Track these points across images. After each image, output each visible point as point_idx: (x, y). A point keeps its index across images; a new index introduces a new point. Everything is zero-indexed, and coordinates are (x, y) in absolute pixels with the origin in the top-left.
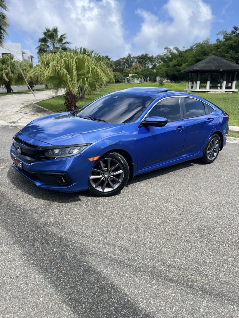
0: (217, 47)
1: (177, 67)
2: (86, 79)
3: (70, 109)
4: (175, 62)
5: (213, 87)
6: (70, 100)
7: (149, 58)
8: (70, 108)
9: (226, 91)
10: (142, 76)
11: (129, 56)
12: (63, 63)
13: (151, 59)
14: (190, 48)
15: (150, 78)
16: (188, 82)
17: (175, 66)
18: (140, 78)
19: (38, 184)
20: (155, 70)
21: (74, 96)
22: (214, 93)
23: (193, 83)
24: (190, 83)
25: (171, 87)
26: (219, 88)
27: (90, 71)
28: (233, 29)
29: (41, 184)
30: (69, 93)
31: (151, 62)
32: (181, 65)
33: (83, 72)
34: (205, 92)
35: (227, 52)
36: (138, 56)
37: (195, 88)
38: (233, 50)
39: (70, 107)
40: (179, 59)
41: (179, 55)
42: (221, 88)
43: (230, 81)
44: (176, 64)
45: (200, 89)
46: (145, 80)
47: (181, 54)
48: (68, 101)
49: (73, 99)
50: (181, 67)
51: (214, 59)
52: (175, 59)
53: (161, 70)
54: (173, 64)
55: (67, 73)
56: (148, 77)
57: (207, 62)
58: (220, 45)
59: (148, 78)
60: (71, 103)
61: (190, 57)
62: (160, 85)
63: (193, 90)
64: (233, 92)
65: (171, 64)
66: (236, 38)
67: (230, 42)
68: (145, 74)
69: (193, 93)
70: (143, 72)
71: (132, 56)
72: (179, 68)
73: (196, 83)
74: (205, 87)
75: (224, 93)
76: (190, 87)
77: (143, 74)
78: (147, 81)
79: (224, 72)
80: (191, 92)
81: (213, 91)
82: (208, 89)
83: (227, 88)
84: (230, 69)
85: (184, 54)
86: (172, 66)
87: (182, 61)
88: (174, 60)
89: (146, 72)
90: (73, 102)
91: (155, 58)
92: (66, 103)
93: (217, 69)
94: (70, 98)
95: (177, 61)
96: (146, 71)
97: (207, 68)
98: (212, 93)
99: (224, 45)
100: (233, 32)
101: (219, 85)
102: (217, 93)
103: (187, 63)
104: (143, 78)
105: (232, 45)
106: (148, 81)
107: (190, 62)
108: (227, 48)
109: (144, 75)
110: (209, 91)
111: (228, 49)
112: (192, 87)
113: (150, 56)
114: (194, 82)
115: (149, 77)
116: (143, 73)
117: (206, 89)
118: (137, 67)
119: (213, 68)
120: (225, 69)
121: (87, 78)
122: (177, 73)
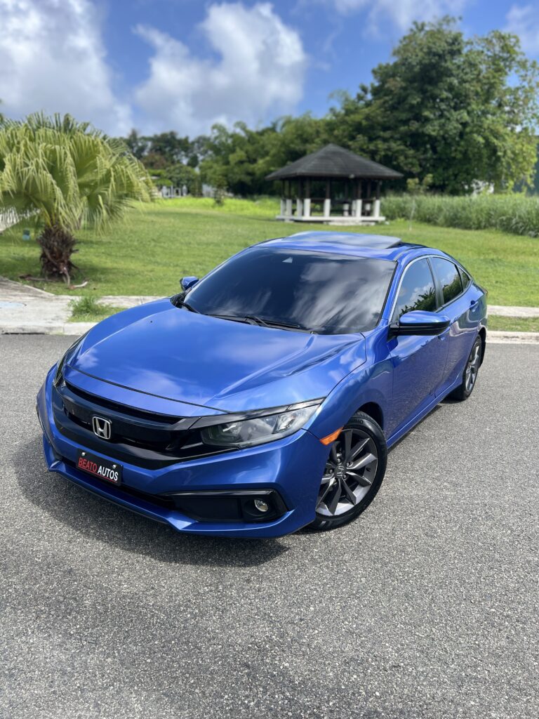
0: (330, 127)
1: (246, 165)
2: (100, 197)
3: (56, 272)
4: (240, 154)
5: (336, 211)
6: (55, 249)
7: (180, 142)
8: (55, 269)
9: (363, 221)
10: (170, 182)
11: (134, 135)
12: (42, 156)
13: (185, 145)
14: (270, 125)
15: (188, 188)
16: (285, 201)
17: (241, 162)
18: (164, 188)
19: (181, 524)
20: (197, 170)
21: (65, 238)
22: (340, 224)
23: (294, 202)
24: (289, 202)
25: (242, 209)
26: (346, 213)
27: (112, 179)
28: (360, 91)
29: (190, 524)
30: (51, 230)
31: (185, 151)
32: (254, 161)
33: (87, 180)
34: (321, 222)
35: (353, 138)
36: (156, 136)
37: (301, 213)
38: (364, 135)
39: (56, 267)
40: (250, 148)
41: (249, 141)
42: (350, 212)
43: (367, 200)
44: (244, 158)
45: (311, 215)
46: (177, 192)
47: (252, 138)
48: (52, 252)
49: (64, 246)
50: (255, 165)
51: (334, 153)
52: (241, 149)
53: (212, 170)
54: (237, 159)
55: (54, 182)
56: (182, 185)
57: (322, 158)
58: (335, 124)
59: (185, 188)
60: (58, 255)
61: (273, 145)
62: (217, 204)
63: (298, 216)
64: (376, 222)
65: (233, 158)
66: (366, 110)
67: (357, 118)
68: (177, 178)
69: (296, 224)
70: (170, 173)
71: (139, 136)
72: (251, 167)
73: (303, 202)
74: (321, 211)
75: (361, 224)
76: (289, 212)
77: (170, 179)
78: (182, 195)
79: (356, 179)
80: (292, 222)
81: (337, 220)
82: (326, 216)
83: (364, 213)
84: (368, 174)
85: (258, 137)
86: (236, 164)
87: (256, 151)
88: (238, 149)
89: (178, 174)
90: (64, 254)
91: (193, 143)
92: (44, 256)
93: (344, 173)
94: (56, 244)
95: (247, 152)
96: (177, 171)
97: (324, 171)
98: (336, 224)
99: (343, 122)
100: (360, 98)
101: (346, 207)
102: (346, 224)
103: (268, 158)
104: (172, 187)
105: (360, 124)
106: (184, 194)
107: (274, 156)
108: (351, 129)
109: (175, 180)
110: (330, 221)
111: (353, 131)
112: (294, 211)
113: (181, 136)
114: (298, 201)
115: (186, 185)
116: (172, 175)
117: (323, 216)
118: (153, 161)
119: (336, 171)
120: (359, 173)
121: (103, 195)
122: (247, 179)
